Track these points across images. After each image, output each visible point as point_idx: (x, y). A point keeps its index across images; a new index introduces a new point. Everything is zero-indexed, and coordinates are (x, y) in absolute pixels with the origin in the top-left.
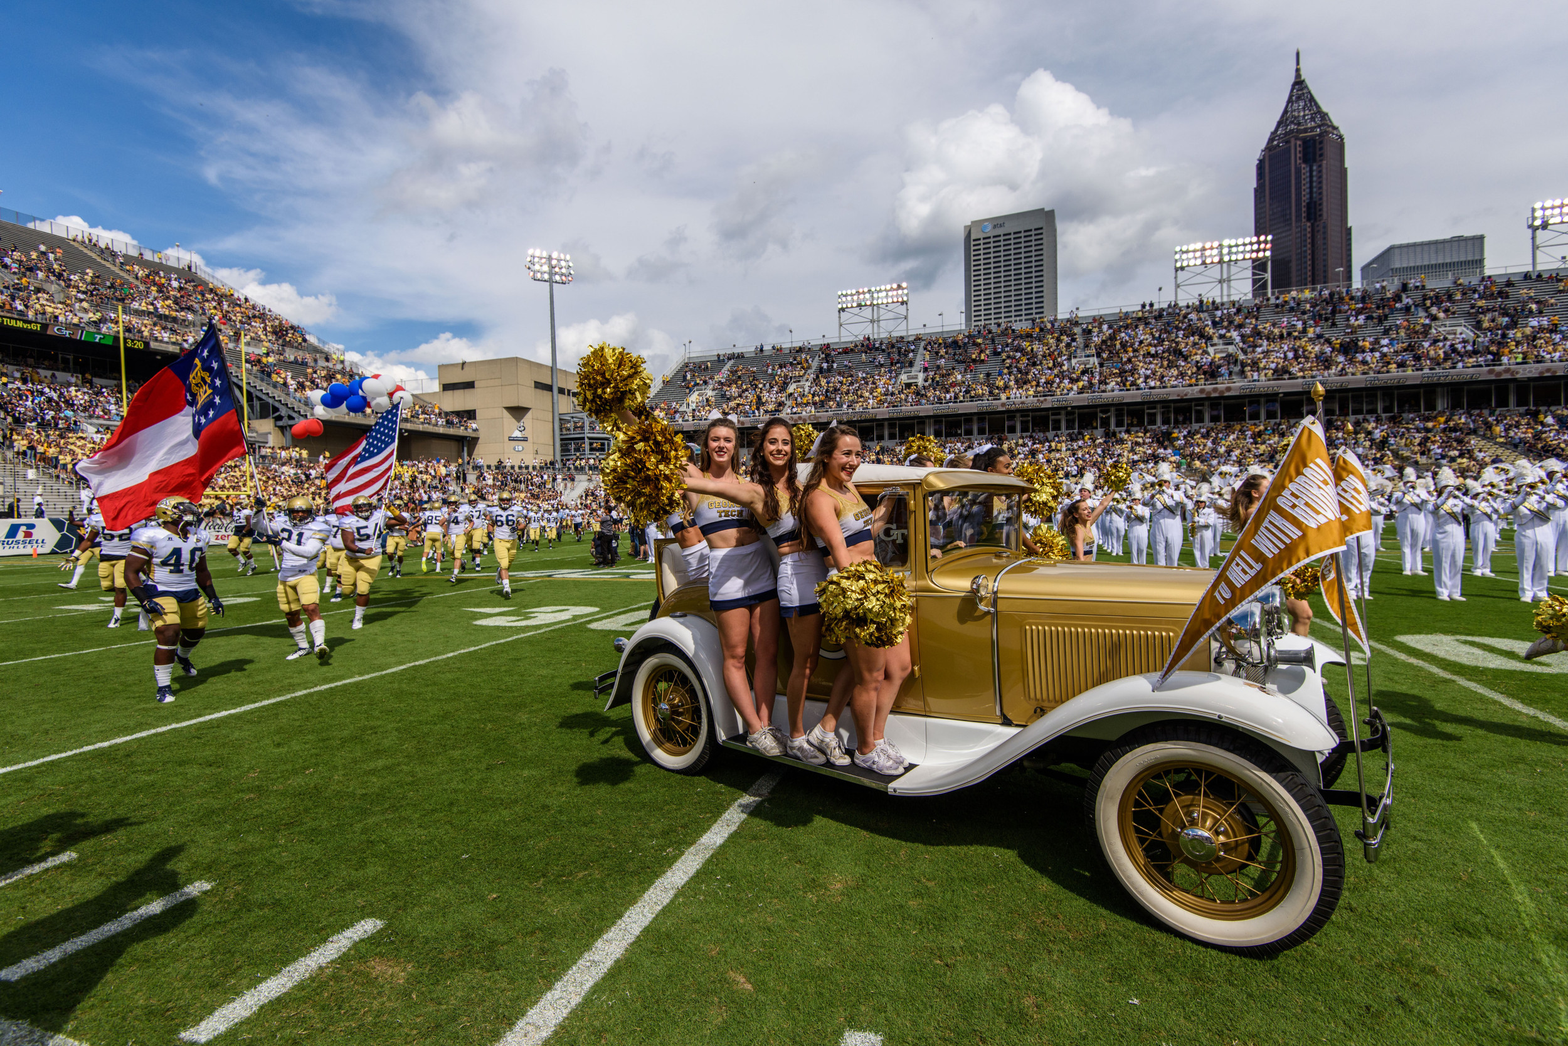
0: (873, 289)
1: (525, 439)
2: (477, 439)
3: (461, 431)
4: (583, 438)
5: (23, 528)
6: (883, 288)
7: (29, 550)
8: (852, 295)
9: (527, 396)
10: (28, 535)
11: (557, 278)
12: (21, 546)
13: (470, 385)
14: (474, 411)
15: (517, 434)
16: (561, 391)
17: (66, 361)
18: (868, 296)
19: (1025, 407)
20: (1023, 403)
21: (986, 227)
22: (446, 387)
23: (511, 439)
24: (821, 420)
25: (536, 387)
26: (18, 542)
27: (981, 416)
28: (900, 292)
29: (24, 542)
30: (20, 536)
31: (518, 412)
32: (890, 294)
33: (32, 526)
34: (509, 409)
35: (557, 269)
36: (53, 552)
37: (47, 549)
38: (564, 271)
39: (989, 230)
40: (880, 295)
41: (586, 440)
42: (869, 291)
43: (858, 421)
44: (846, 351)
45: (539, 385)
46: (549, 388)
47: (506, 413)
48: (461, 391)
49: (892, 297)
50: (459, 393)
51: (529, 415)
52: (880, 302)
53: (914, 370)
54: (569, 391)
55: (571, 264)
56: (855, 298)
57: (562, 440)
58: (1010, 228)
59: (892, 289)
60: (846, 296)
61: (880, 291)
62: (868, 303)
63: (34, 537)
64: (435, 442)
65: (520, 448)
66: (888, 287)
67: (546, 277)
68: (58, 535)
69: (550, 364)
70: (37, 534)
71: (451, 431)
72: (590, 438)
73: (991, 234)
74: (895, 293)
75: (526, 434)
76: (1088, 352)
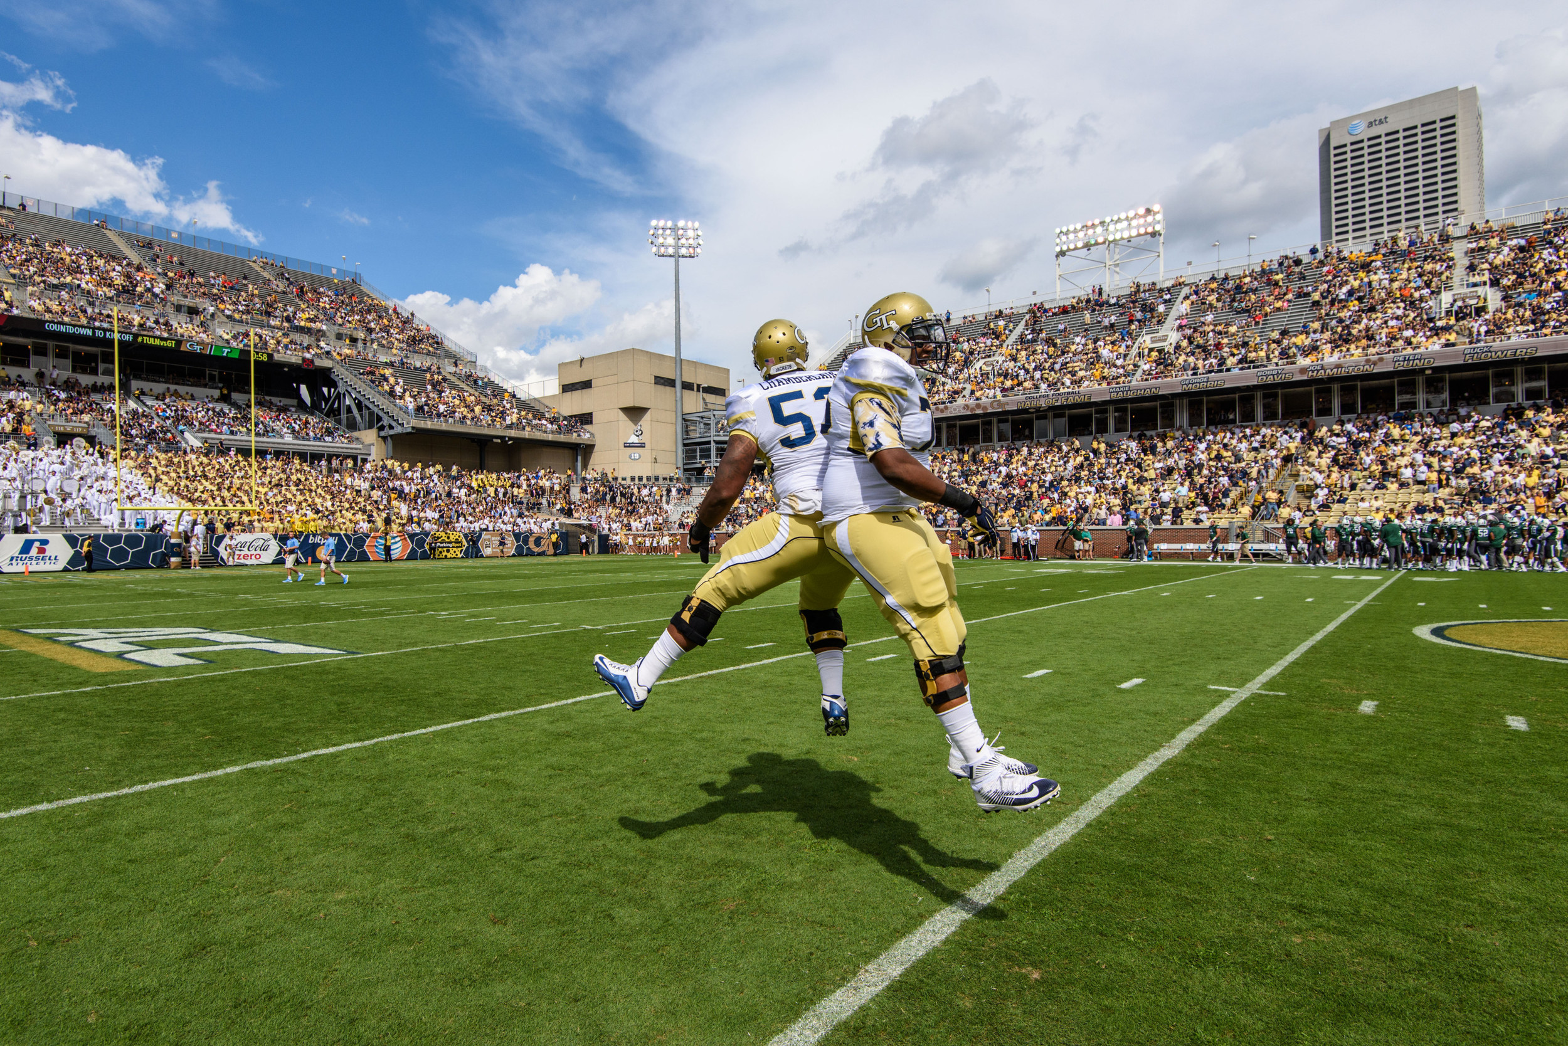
0: (1108, 220)
1: (642, 445)
2: (594, 446)
3: (573, 438)
4: (709, 443)
5: (37, 544)
6: (1123, 216)
7: (42, 567)
8: (1075, 231)
9: (646, 394)
10: (42, 551)
11: (683, 251)
12: (34, 562)
13: (587, 385)
14: (590, 414)
15: (634, 439)
16: (687, 386)
17: (212, 378)
18: (1099, 230)
19: (1343, 372)
20: (1338, 366)
21: (1355, 127)
22: (567, 388)
23: (628, 446)
24: (1008, 408)
25: (656, 383)
26: (31, 559)
27: (1269, 390)
28: (1150, 219)
29: (37, 558)
30: (34, 552)
31: (635, 413)
32: (1134, 223)
33: (45, 542)
34: (624, 410)
35: (683, 241)
36: (65, 570)
37: (60, 566)
38: (691, 241)
39: (1362, 131)
40: (1119, 226)
41: (713, 444)
42: (1102, 223)
43: (1062, 407)
44: (1064, 311)
45: (661, 381)
46: (671, 383)
47: (621, 414)
48: (579, 392)
49: (1139, 226)
50: (577, 394)
51: (647, 416)
52: (1118, 236)
53: (1163, 331)
54: (699, 386)
55: (700, 233)
56: (1081, 235)
57: (685, 445)
58: (1397, 123)
59: (1136, 216)
60: (1067, 233)
61: (1119, 220)
62: (1101, 240)
63: (47, 554)
64: (545, 450)
65: (637, 456)
66: (1131, 214)
67: (671, 251)
68: (70, 552)
69: (673, 355)
70: (50, 550)
71: (562, 438)
72: (717, 442)
73: (1365, 137)
74: (1142, 221)
75: (644, 439)
76: (1477, 279)
